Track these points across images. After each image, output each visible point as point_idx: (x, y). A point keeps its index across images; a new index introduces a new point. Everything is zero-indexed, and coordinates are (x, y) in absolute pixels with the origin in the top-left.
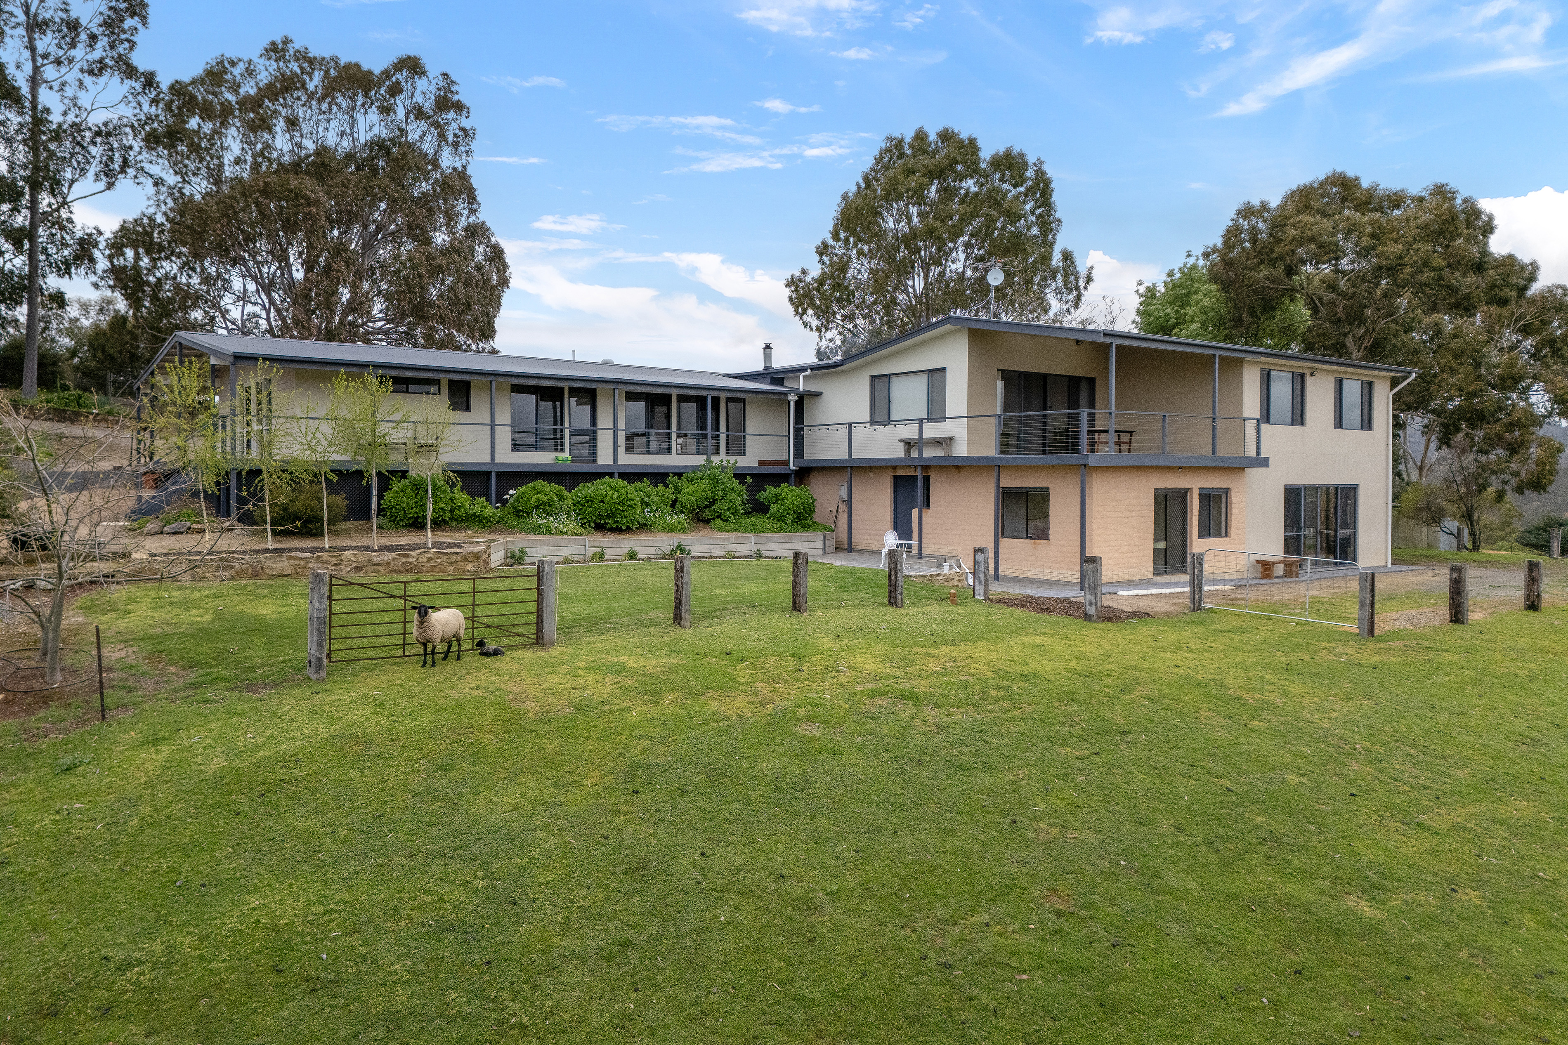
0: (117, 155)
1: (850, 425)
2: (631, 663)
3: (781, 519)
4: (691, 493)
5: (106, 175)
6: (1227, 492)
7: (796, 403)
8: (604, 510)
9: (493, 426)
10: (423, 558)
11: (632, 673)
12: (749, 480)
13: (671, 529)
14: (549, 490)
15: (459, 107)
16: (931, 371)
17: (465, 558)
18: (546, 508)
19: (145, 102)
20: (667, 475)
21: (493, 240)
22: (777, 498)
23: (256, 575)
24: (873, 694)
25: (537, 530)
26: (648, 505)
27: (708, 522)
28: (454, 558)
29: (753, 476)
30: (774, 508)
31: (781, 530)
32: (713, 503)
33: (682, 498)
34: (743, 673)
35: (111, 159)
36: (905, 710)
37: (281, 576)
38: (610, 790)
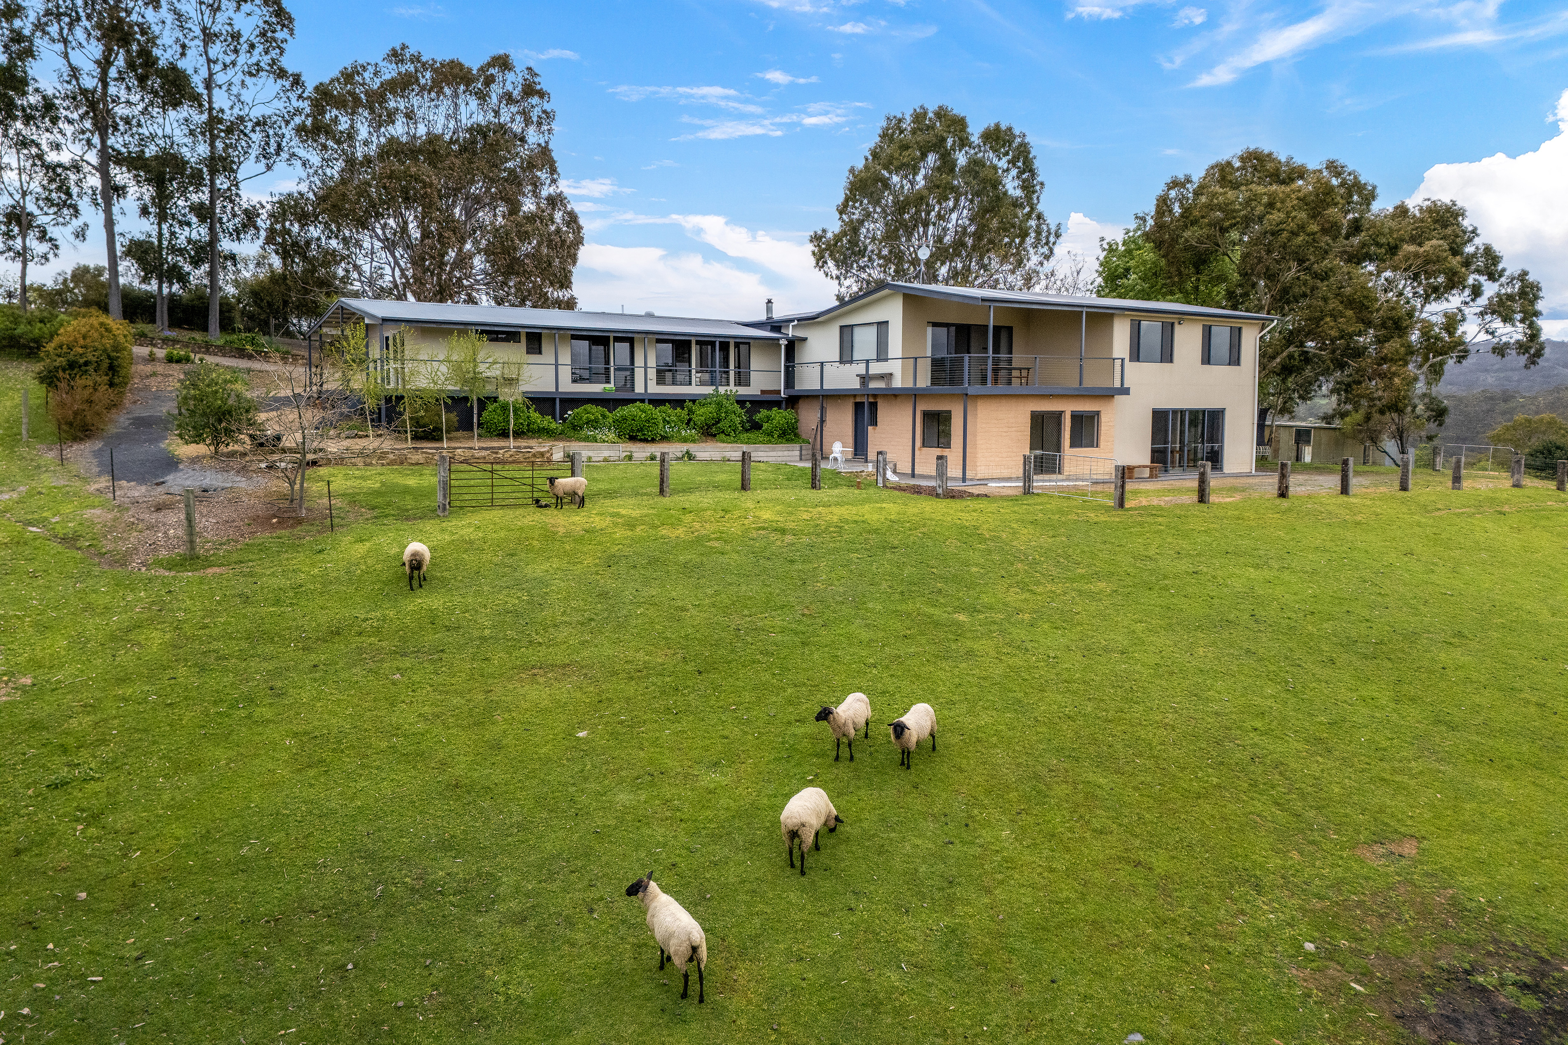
0: (272, 141)
1: (822, 363)
2: (623, 512)
3: (770, 434)
4: (702, 414)
5: (264, 157)
6: (1098, 413)
7: (786, 346)
8: (635, 425)
9: (557, 365)
10: (507, 455)
11: (623, 516)
12: (748, 405)
13: (685, 440)
14: (596, 411)
15: (541, 94)
16: (879, 324)
17: (534, 455)
18: (594, 424)
19: (293, 96)
20: (685, 401)
21: (569, 208)
22: (768, 419)
23: (402, 463)
24: (759, 529)
25: (587, 439)
26: (668, 423)
27: (715, 436)
28: (527, 455)
29: (751, 402)
30: (765, 426)
31: (770, 442)
32: (718, 422)
33: (695, 418)
34: (688, 518)
35: (268, 144)
36: (773, 536)
37: (417, 464)
38: (596, 565)
